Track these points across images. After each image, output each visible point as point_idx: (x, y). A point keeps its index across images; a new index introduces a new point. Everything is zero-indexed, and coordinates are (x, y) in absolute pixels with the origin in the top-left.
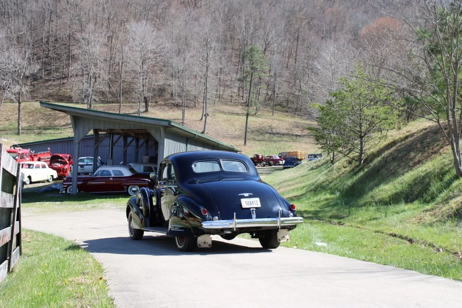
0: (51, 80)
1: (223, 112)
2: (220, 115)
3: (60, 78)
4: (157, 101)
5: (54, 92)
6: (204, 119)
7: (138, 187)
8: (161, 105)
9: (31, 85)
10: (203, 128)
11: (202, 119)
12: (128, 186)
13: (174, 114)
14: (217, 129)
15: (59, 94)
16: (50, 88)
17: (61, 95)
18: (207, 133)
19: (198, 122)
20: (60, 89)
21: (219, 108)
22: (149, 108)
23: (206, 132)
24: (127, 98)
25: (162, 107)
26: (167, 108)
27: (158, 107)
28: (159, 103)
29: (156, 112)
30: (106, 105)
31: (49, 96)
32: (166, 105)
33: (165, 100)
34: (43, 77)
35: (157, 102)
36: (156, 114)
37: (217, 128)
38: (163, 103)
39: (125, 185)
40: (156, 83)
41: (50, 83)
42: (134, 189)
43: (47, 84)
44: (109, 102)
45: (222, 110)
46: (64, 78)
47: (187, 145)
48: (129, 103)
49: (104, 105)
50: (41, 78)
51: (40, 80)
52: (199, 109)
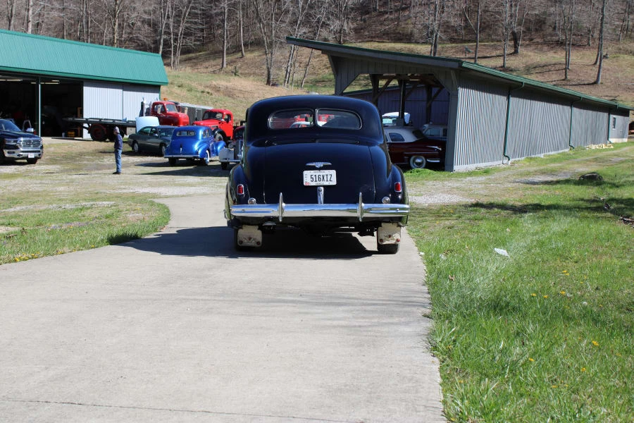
0: (387, 13)
1: (631, 52)
2: (626, 56)
3: (399, 10)
4: (532, 37)
5: (390, 28)
6: (598, 63)
7: (424, 159)
8: (538, 43)
9: (361, 20)
10: (596, 76)
11: (595, 63)
12: (410, 156)
13: (555, 55)
14: (618, 78)
15: (397, 31)
16: (386, 23)
17: (399, 33)
18: (602, 83)
19: (591, 68)
20: (398, 24)
21: (625, 46)
22: (520, 49)
23: (600, 81)
24: (489, 35)
25: (540, 46)
26: (546, 48)
27: (533, 47)
28: (535, 40)
29: (529, 54)
30: (459, 45)
31: (384, 34)
32: (545, 43)
33: (544, 36)
34: (378, 8)
35: (532, 40)
36: (530, 56)
37: (619, 76)
38: (539, 40)
39: (406, 155)
40: (529, 12)
41: (386, 16)
42: (418, 161)
43: (382, 19)
44: (465, 41)
45: (629, 49)
46: (403, 9)
47: (508, 99)
48: (493, 41)
49: (456, 45)
50: (375, 10)
51: (373, 13)
52: (593, 48)
